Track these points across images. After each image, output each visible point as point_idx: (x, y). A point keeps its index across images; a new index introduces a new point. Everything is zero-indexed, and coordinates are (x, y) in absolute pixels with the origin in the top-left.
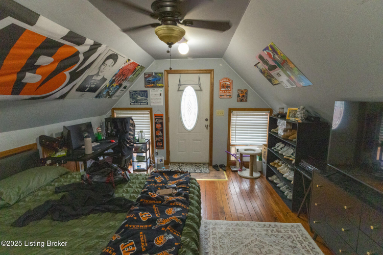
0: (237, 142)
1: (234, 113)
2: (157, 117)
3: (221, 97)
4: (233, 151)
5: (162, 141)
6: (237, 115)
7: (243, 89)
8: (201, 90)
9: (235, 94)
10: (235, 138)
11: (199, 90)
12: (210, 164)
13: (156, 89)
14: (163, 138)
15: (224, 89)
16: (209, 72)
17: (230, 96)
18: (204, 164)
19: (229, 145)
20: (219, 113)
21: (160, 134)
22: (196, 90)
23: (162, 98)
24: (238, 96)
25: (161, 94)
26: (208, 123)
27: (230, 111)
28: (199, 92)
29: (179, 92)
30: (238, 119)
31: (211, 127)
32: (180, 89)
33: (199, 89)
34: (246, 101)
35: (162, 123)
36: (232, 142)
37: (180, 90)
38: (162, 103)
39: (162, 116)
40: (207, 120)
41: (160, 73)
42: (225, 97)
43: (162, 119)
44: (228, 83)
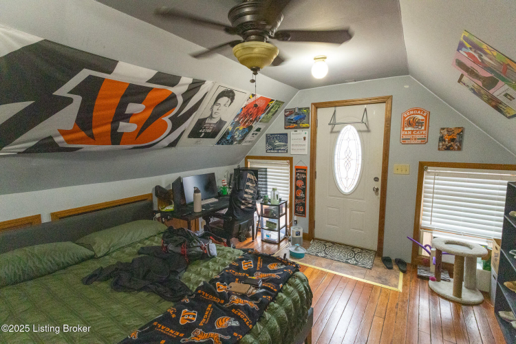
0: (435, 225)
1: (430, 169)
2: (298, 171)
3: (404, 141)
4: (426, 239)
5: (304, 205)
6: (436, 174)
8: (368, 131)
9: (434, 136)
10: (431, 216)
11: (365, 131)
12: (379, 253)
13: (299, 131)
14: (305, 200)
15: (410, 129)
16: (385, 100)
17: (424, 141)
18: (368, 251)
19: (417, 230)
20: (401, 169)
21: (302, 195)
22: (359, 131)
23: (307, 143)
24: (442, 139)
25: (305, 138)
26: (378, 185)
27: (423, 167)
28: (365, 134)
29: (333, 134)
30: (435, 182)
31: (383, 192)
32: (334, 130)
33: (365, 128)
34: (459, 149)
35: (304, 180)
36: (424, 222)
37: (335, 132)
38: (306, 151)
39: (305, 170)
40: (376, 179)
41: (306, 109)
42: (416, 142)
43: (305, 174)
44: (420, 117)
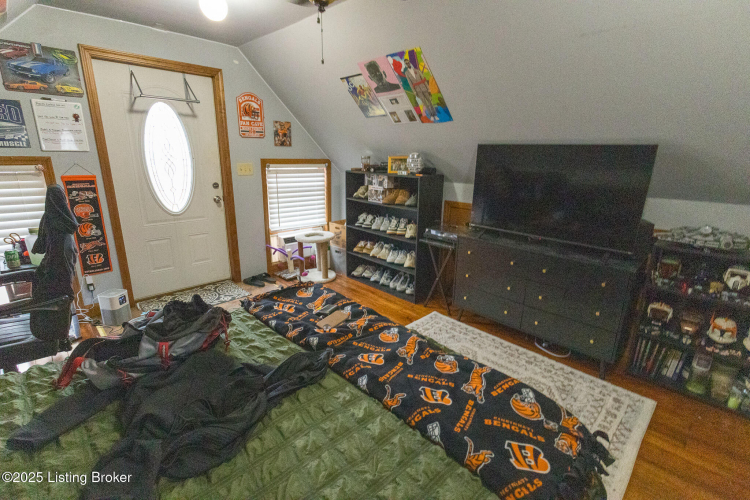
0: (284, 226)
1: (272, 168)
2: (74, 186)
3: (243, 134)
4: (274, 243)
5: (104, 250)
6: (277, 172)
7: (283, 121)
8: (194, 116)
9: (270, 130)
10: (279, 218)
11: (188, 116)
12: (236, 278)
13: (55, 100)
14: (104, 241)
15: (247, 118)
16: (213, 74)
17: (262, 135)
19: (268, 234)
20: (244, 168)
21: (94, 231)
22: (181, 115)
23: (84, 124)
24: (276, 134)
25: (76, 117)
26: (219, 192)
27: (265, 163)
28: (189, 120)
29: (134, 115)
30: (281, 180)
31: (228, 201)
32: (136, 107)
33: (189, 112)
34: (290, 145)
35: (95, 202)
36: (273, 227)
37: (135, 111)
38: (88, 145)
39: (92, 182)
40: (216, 186)
41: (65, 52)
42: (252, 135)
43: (94, 190)
44: (256, 106)
